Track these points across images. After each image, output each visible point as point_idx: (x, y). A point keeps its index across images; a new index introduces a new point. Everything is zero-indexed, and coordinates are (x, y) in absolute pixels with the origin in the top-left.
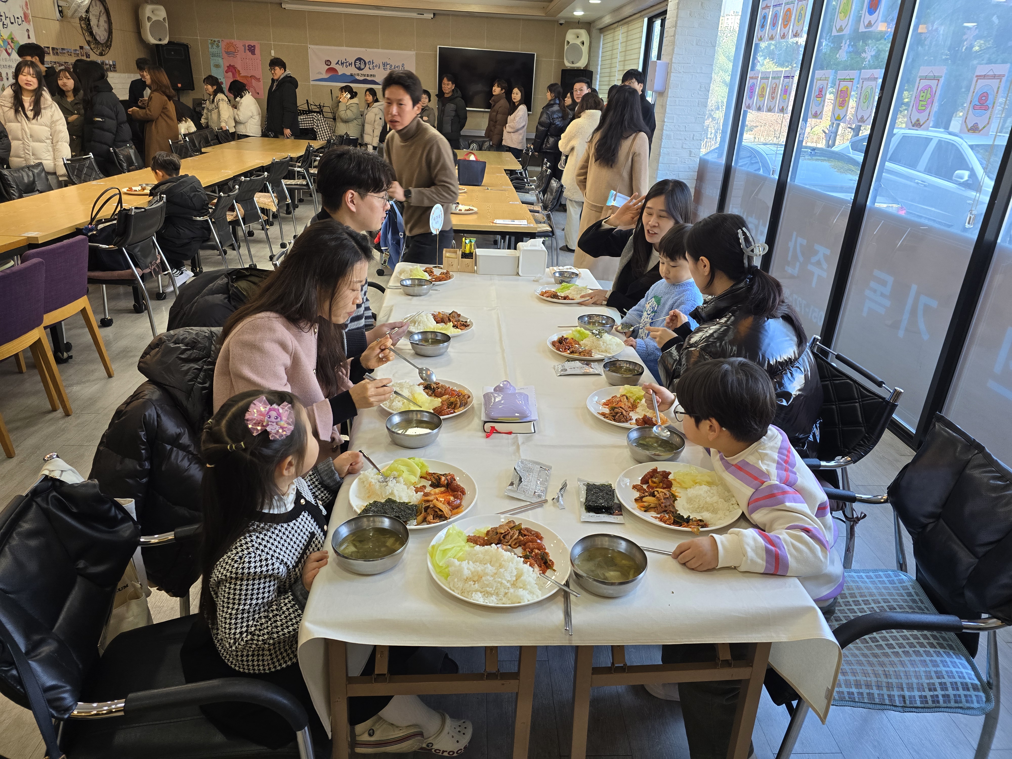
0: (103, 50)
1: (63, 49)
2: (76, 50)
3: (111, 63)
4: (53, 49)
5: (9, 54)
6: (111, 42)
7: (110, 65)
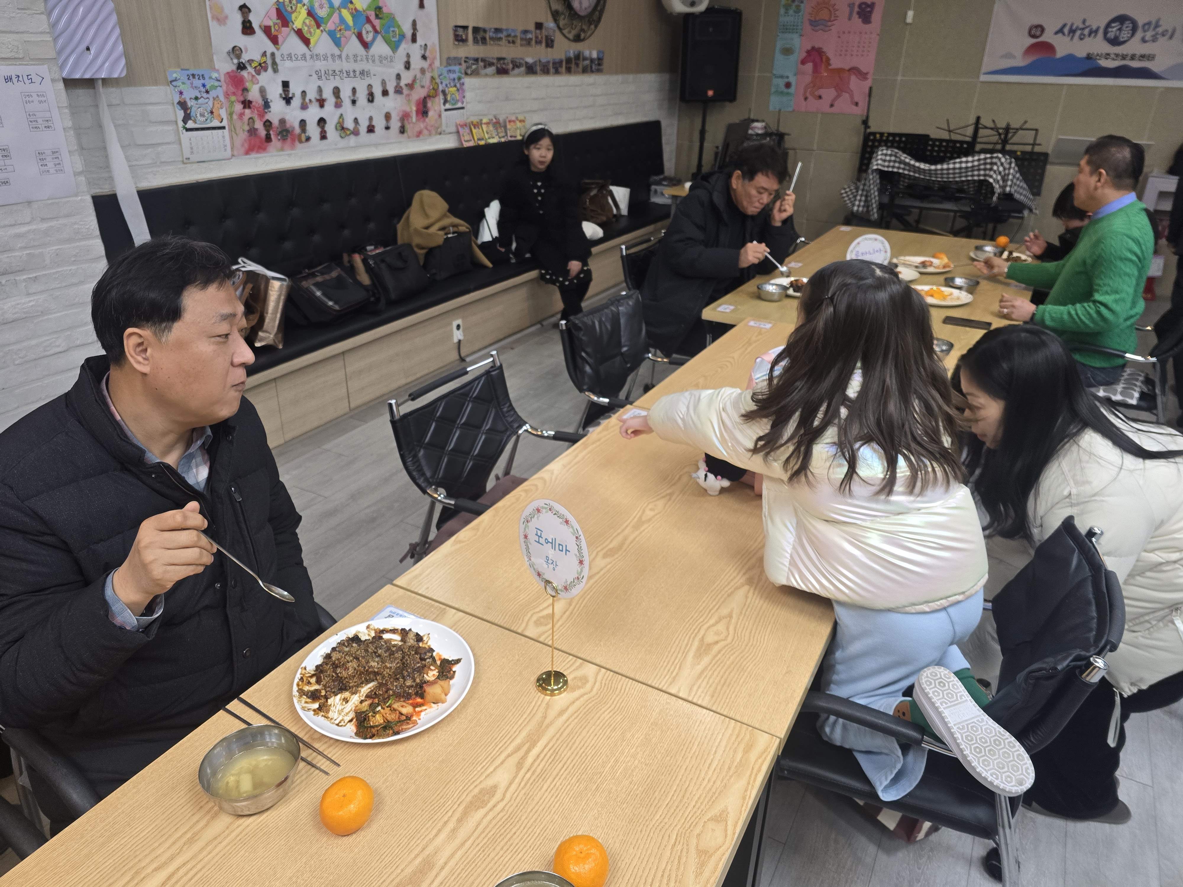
0: (582, 30)
1: (497, 30)
2: (525, 32)
3: (595, 55)
4: (476, 30)
5: (366, 45)
6: (601, 12)
7: (592, 60)
